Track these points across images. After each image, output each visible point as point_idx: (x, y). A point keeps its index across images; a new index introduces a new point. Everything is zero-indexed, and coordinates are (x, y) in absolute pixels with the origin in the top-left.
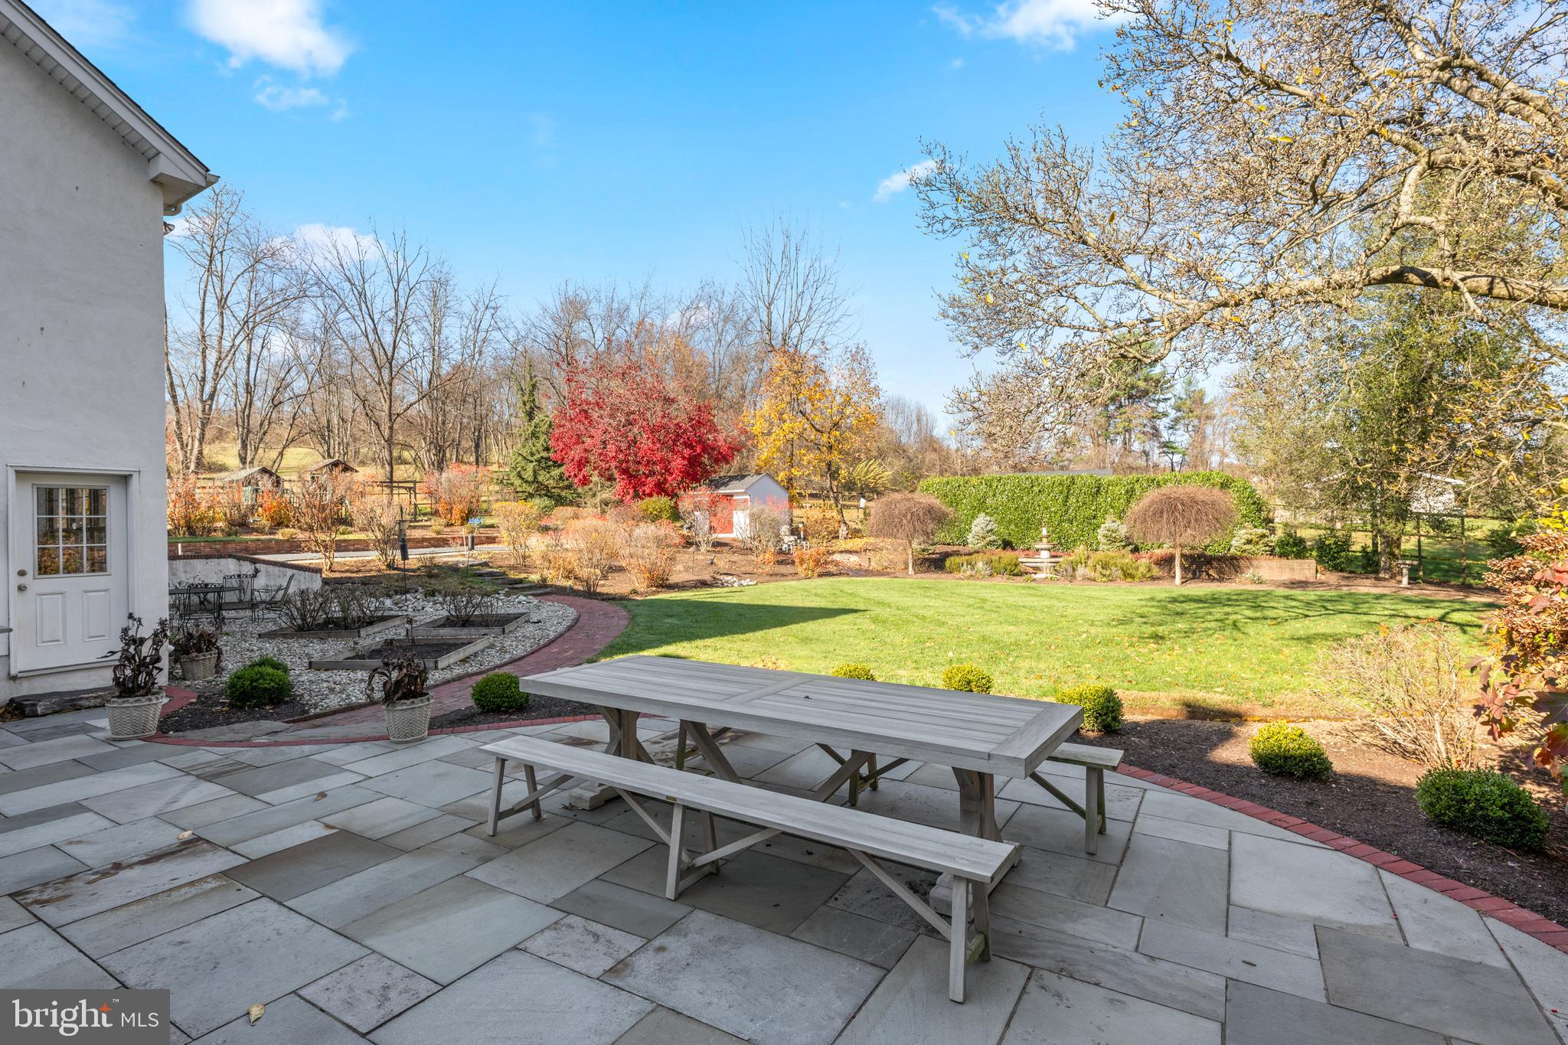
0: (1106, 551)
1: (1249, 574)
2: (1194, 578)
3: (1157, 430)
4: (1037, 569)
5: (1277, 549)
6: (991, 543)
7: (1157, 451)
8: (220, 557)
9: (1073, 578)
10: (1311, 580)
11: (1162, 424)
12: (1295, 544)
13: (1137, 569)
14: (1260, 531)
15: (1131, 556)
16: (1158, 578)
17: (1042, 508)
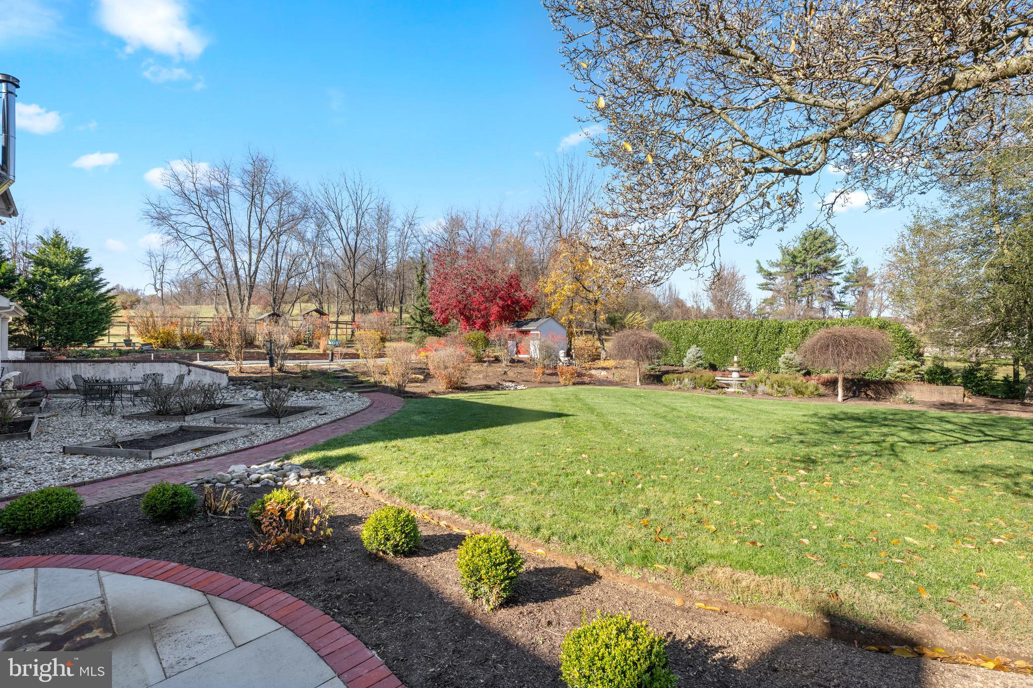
0: (784, 374)
1: (902, 395)
2: (853, 397)
3: (832, 294)
4: (728, 386)
5: (926, 377)
6: (698, 366)
7: (831, 308)
8: (169, 362)
9: (754, 393)
10: (959, 403)
11: (836, 290)
12: (943, 373)
13: (807, 388)
14: (912, 362)
15: (802, 378)
16: (824, 396)
17: (738, 342)
